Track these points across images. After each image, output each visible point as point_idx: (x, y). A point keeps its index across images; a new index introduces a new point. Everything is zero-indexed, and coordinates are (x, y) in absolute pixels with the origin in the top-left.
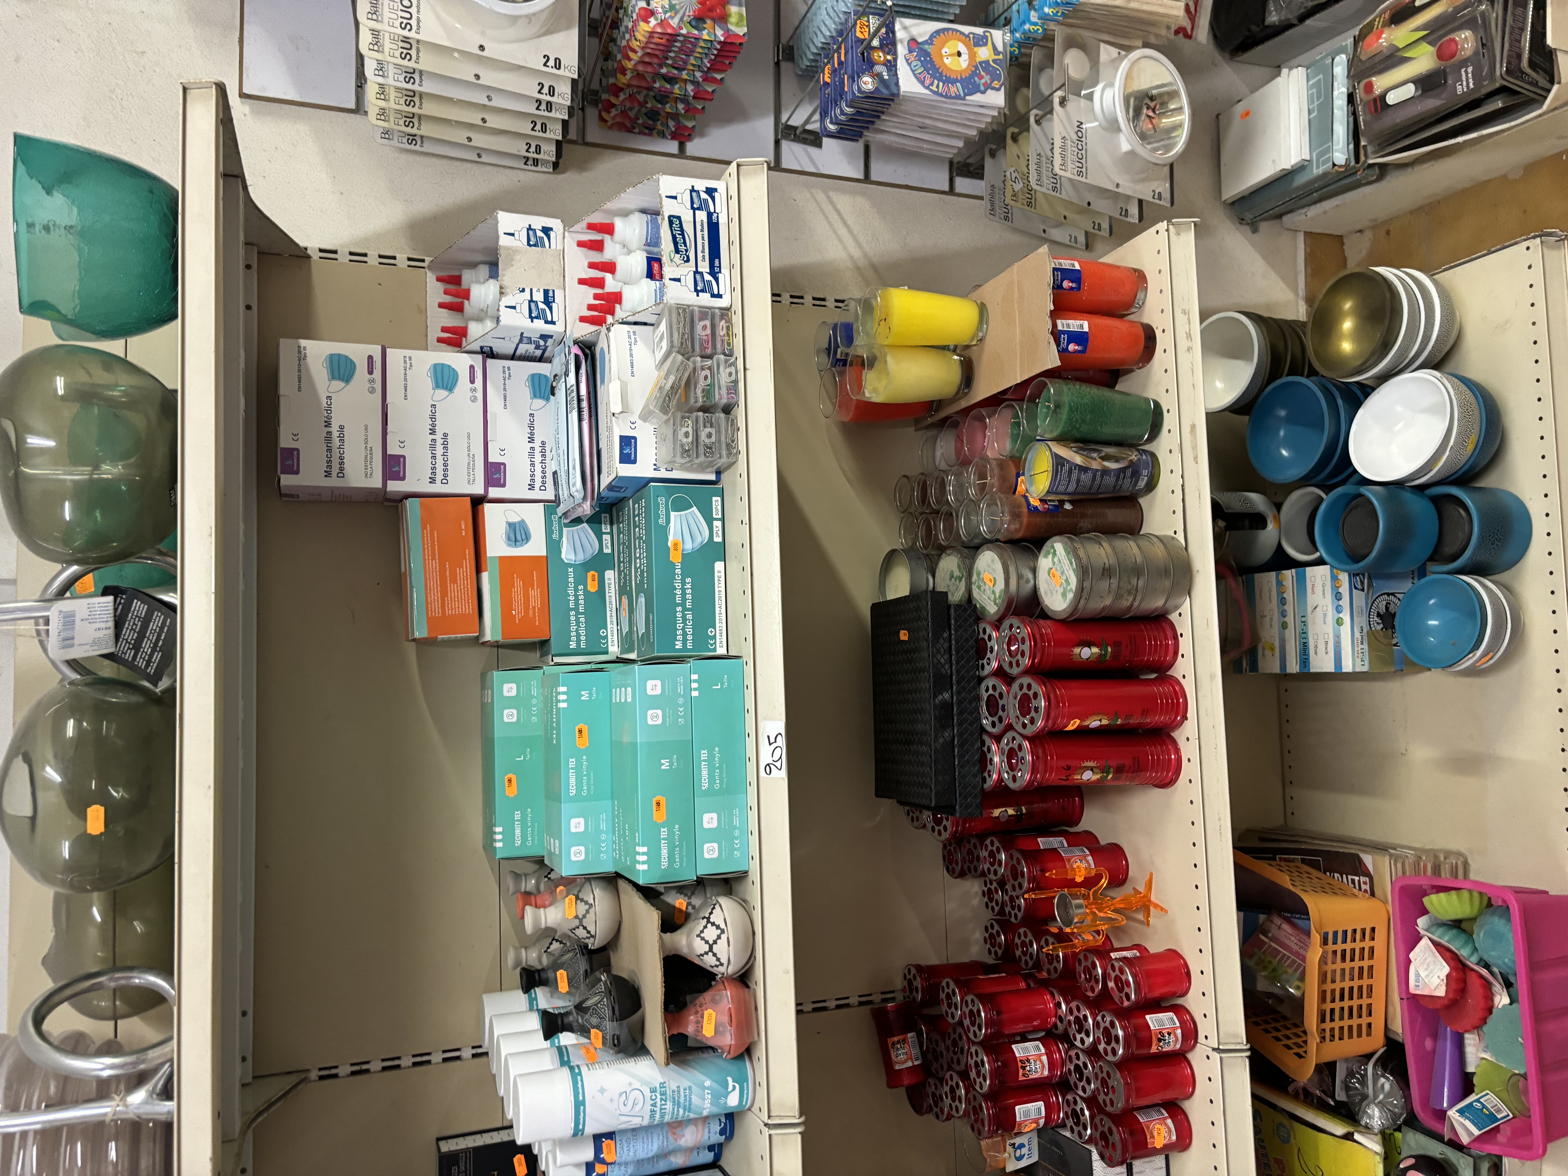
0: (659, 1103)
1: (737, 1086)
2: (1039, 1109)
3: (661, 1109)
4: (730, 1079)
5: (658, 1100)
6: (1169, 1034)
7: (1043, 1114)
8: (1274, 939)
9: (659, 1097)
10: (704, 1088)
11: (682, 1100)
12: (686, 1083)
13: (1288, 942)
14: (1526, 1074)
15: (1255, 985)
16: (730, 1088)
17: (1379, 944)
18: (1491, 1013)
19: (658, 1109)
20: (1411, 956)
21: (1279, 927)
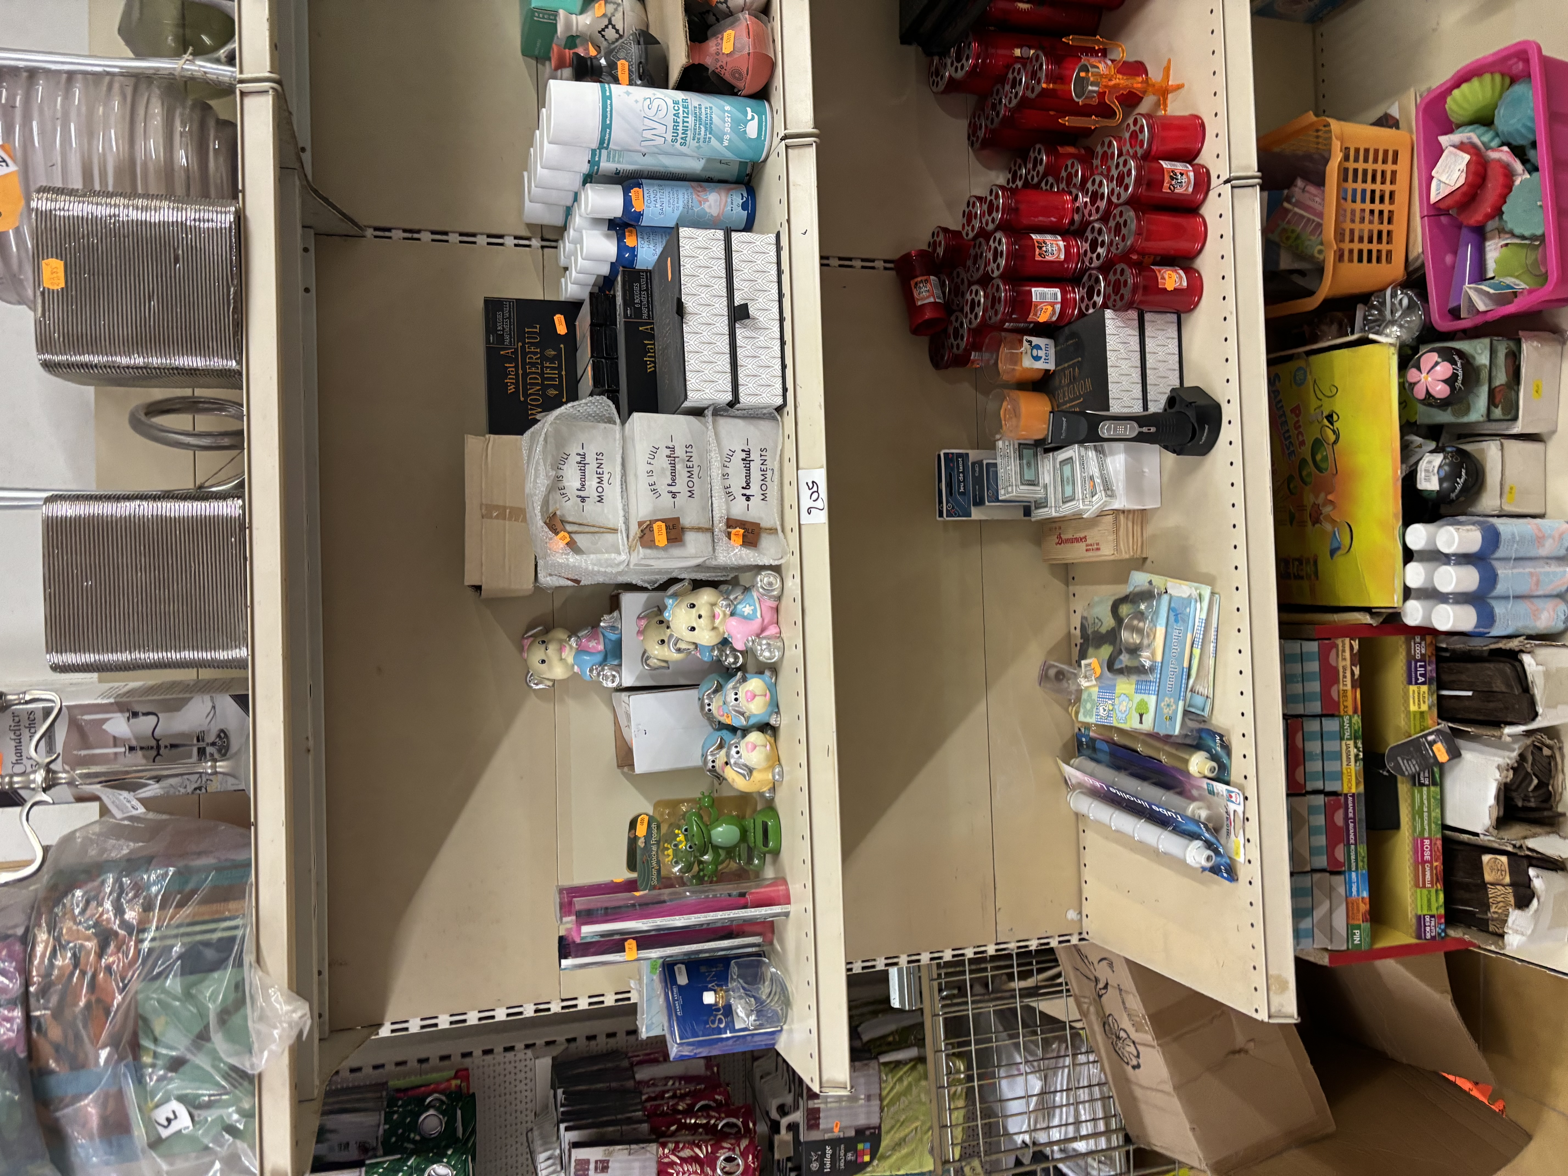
0: (681, 115)
1: (756, 117)
2: (1055, 294)
3: (684, 122)
4: (749, 110)
5: (681, 111)
6: (1182, 174)
7: (1059, 299)
8: (1298, 204)
9: (681, 109)
10: (724, 111)
11: (703, 116)
12: (708, 105)
13: (1311, 203)
14: (1543, 235)
15: (1277, 263)
16: (749, 117)
17: (1402, 167)
18: (1511, 190)
19: (680, 120)
20: (1434, 173)
21: (1303, 190)
